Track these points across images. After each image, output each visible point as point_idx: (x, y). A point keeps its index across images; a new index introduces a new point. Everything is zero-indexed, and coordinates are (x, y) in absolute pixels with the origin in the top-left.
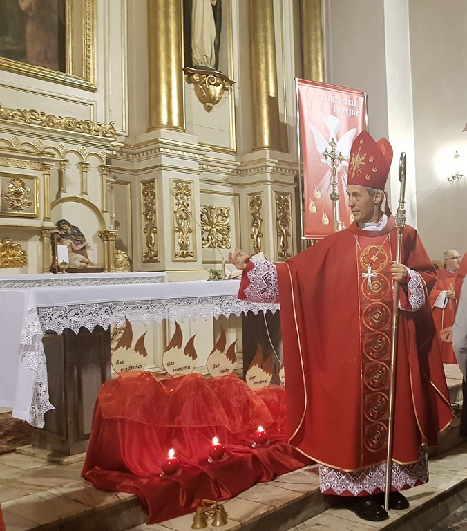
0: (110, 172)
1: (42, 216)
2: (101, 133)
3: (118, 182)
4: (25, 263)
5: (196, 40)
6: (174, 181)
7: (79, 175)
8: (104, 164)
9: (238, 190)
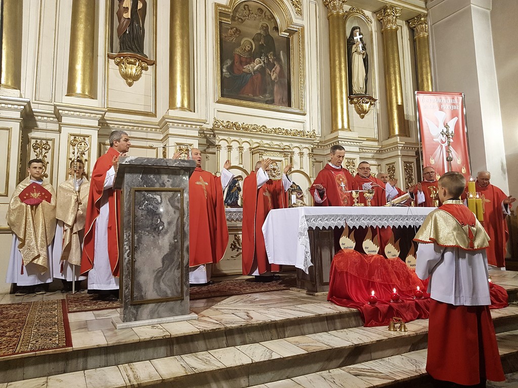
2: (309, 136)
3: (317, 162)
5: (355, 80)
8: (311, 152)
9: (380, 162)
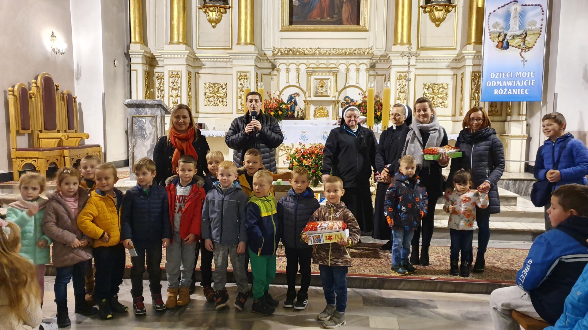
0: (375, 71)
1: (332, 95)
2: (366, 53)
3: (378, 75)
4: (328, 116)
6: (398, 73)
7: (356, 75)
8: (368, 67)
9: (456, 72)
